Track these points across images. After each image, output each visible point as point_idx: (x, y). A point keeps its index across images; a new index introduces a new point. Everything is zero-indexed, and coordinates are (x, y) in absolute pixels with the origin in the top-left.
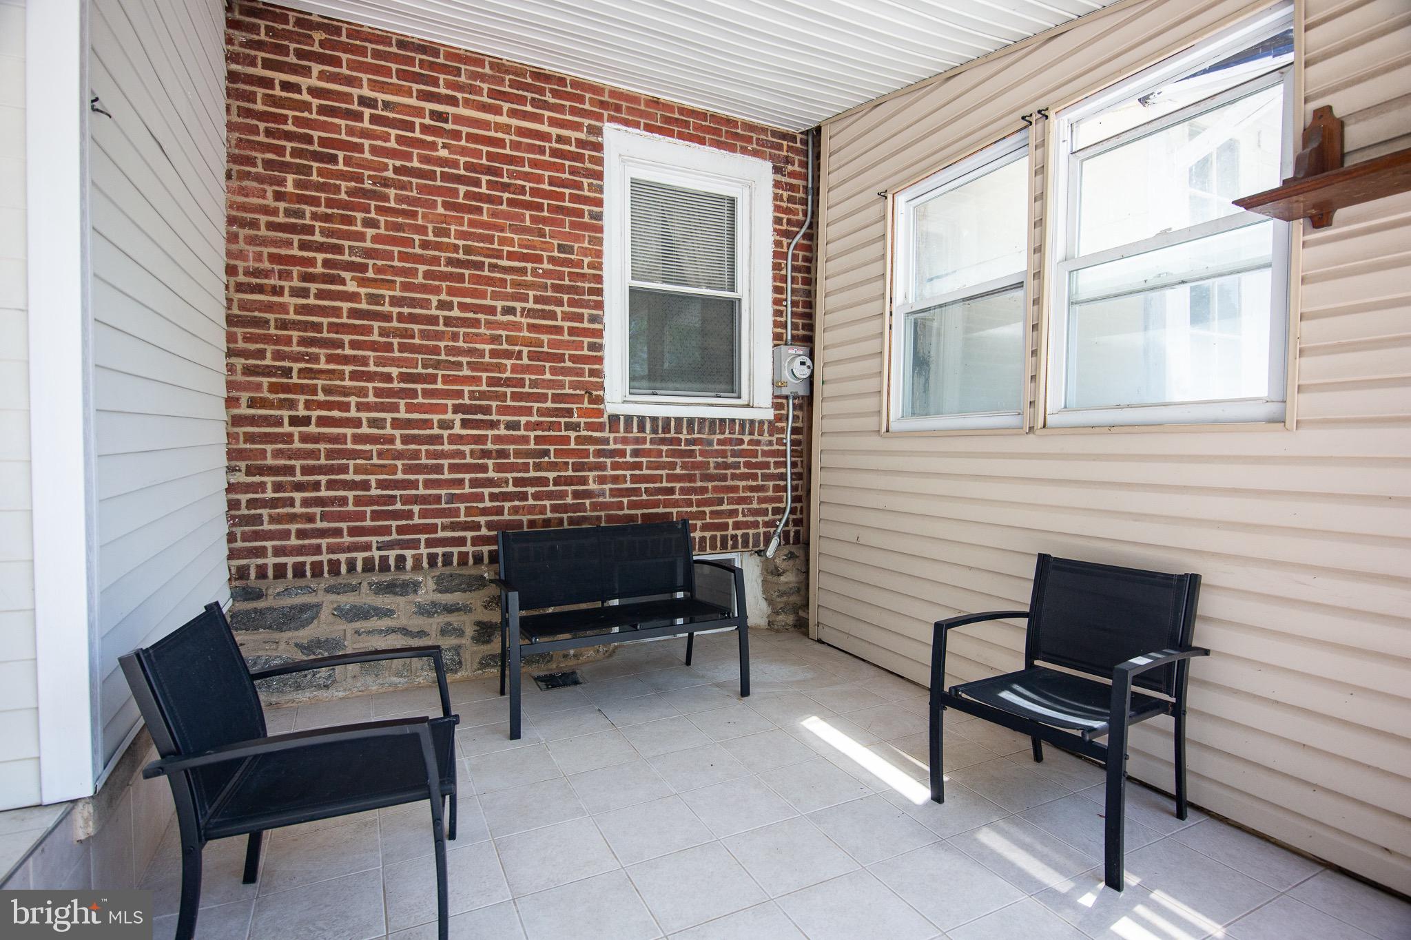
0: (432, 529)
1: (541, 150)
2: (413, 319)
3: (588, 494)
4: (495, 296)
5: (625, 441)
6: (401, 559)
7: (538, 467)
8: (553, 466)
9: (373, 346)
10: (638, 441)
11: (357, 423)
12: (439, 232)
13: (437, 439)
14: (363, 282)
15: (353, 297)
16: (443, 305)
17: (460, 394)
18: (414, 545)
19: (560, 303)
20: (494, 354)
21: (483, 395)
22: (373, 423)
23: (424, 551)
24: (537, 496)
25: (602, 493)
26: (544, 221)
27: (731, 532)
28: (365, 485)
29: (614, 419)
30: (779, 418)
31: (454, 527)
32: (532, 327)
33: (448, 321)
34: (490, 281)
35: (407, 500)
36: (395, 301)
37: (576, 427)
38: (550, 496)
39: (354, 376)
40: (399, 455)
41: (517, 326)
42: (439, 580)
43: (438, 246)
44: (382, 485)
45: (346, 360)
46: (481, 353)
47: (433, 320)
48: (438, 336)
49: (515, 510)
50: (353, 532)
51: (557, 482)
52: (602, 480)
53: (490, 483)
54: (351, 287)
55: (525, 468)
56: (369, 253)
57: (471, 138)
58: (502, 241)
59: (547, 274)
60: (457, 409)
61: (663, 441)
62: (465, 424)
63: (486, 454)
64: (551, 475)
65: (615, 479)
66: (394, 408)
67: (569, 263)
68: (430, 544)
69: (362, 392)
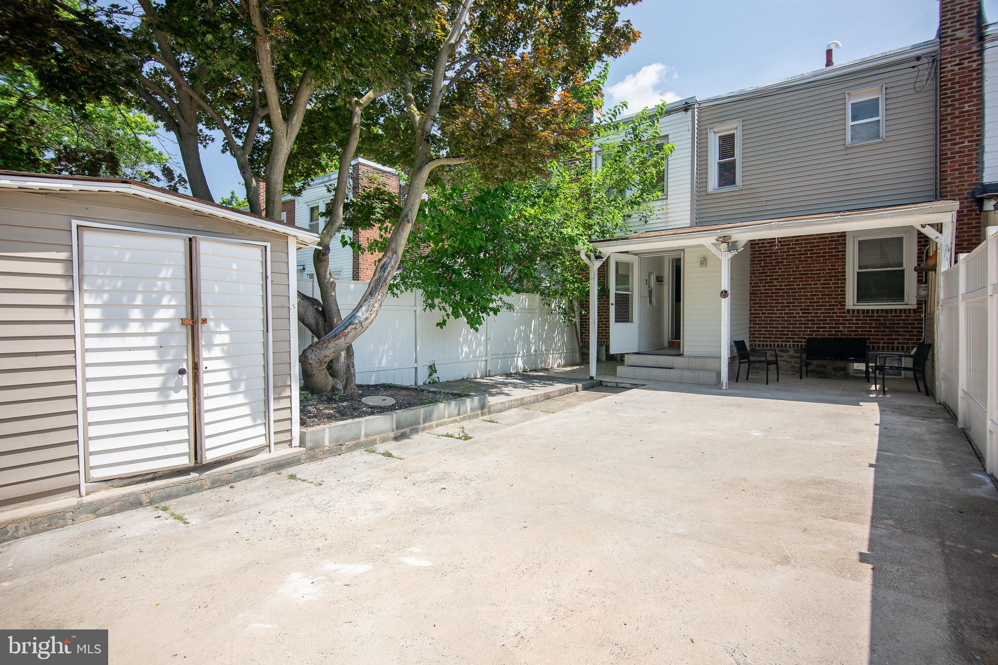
0: (794, 338)
1: (826, 242)
2: (790, 289)
3: (840, 331)
4: (812, 281)
5: (853, 316)
6: (786, 345)
7: (823, 324)
8: (828, 324)
9: (780, 296)
10: (857, 316)
11: (776, 314)
12: (796, 268)
13: (796, 317)
14: (778, 282)
15: (776, 286)
16: (797, 285)
17: (801, 306)
18: (790, 342)
19: (831, 280)
20: (811, 295)
21: (808, 306)
22: (780, 313)
23: (792, 343)
24: (823, 331)
25: (845, 331)
26: (827, 260)
27: (896, 345)
28: (778, 327)
29: (849, 310)
30: (918, 308)
31: (799, 338)
32: (822, 288)
33: (799, 289)
34: (811, 277)
35: (787, 331)
36: (785, 286)
37: (836, 313)
38: (827, 331)
39: (776, 303)
40: (786, 321)
41: (818, 288)
42: (794, 350)
43: (796, 271)
44: (781, 327)
45: (774, 300)
46: (807, 296)
47: (795, 289)
48: (796, 292)
49: (816, 335)
50: (775, 338)
51: (829, 328)
52: (844, 327)
53: (809, 328)
54: (775, 284)
55: (820, 324)
56: (780, 276)
57: (805, 243)
58: (814, 267)
59: (827, 273)
60: (800, 310)
61: (867, 316)
62: (803, 313)
63: (809, 320)
64: (828, 326)
65: (849, 327)
66: (785, 310)
67: (835, 269)
68: (793, 342)
69: (777, 307)
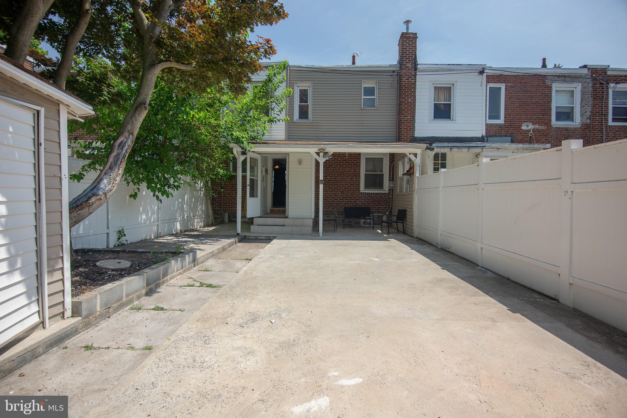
0: (337, 207)
1: (352, 157)
2: (335, 181)
3: (357, 204)
4: (345, 177)
5: (363, 196)
6: (333, 211)
7: (350, 200)
8: (352, 200)
9: (331, 184)
10: (365, 196)
11: (328, 194)
12: (338, 169)
13: (338, 196)
14: (329, 177)
15: (329, 178)
16: (339, 179)
17: (341, 190)
18: (335, 209)
19: (354, 177)
20: (345, 184)
21: (344, 190)
22: (330, 194)
23: (336, 210)
24: (350, 204)
25: (359, 203)
26: (352, 166)
27: (380, 210)
28: (329, 201)
29: (361, 193)
30: (389, 193)
31: (339, 207)
32: (350, 181)
33: (339, 181)
34: (345, 175)
35: (334, 203)
36: (333, 179)
37: (356, 194)
38: (352, 204)
39: (329, 188)
40: (333, 198)
41: (348, 181)
42: (337, 214)
43: (339, 171)
44: (331, 201)
45: (328, 186)
46: (343, 185)
47: (338, 181)
48: (338, 183)
49: (347, 205)
50: (328, 207)
51: (353, 202)
52: (359, 202)
53: (344, 201)
54: (328, 177)
55: (349, 200)
56: (331, 173)
57: (343, 157)
58: (347, 170)
59: (352, 173)
60: (340, 192)
61: (369, 196)
62: (341, 194)
63: (344, 198)
64: (352, 201)
65: (362, 202)
66: (333, 192)
67: (356, 171)
68: (337, 209)
69: (329, 190)
